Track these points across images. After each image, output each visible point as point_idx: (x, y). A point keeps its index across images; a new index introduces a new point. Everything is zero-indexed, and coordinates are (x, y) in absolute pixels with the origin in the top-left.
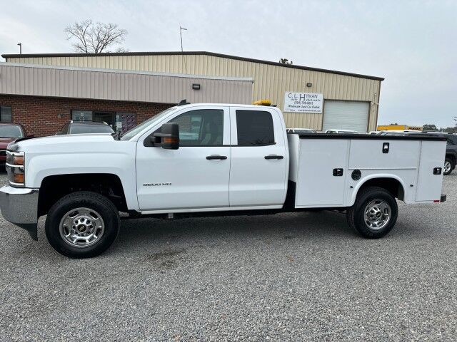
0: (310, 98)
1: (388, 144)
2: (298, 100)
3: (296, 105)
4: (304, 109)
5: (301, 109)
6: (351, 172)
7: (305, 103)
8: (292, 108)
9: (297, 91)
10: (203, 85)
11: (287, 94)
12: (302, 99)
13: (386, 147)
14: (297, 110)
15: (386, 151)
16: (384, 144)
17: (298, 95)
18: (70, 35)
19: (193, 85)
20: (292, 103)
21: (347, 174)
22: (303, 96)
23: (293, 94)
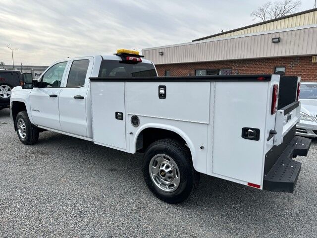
1: (164, 87)
6: (130, 117)
10: (281, 37)
13: (162, 91)
15: (162, 96)
16: (160, 87)
18: (255, 17)
21: (128, 119)
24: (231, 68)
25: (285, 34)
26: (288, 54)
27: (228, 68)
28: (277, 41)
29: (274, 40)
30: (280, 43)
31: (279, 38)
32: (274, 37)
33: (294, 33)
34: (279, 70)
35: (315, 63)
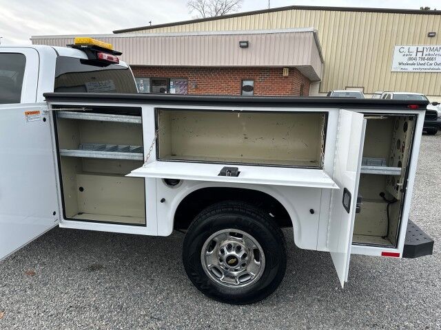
0: (431, 53)
2: (414, 56)
3: (411, 62)
4: (422, 67)
5: (416, 67)
7: (424, 59)
8: (403, 67)
9: (413, 44)
11: (397, 48)
12: (420, 55)
14: (410, 68)
17: (413, 49)
18: (192, 8)
20: (405, 60)
22: (420, 49)
23: (406, 48)
24: (186, 78)
25: (254, 37)
26: (258, 64)
27: (182, 78)
28: (245, 45)
29: (242, 44)
30: (249, 49)
31: (247, 42)
32: (241, 40)
33: (264, 37)
34: (246, 83)
35: (286, 77)
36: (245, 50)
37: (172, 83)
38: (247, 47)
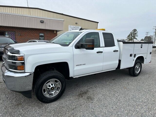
0: (77, 28)
2: (73, 29)
6: (134, 55)
9: (73, 25)
10: (45, 21)
11: (69, 26)
15: (141, 47)
19: (41, 21)
20: (71, 29)
22: (74, 27)
23: (71, 26)
24: (15, 31)
34: (41, 34)
35: (55, 33)
36: (42, 24)
37: (6, 33)
38: (43, 22)
